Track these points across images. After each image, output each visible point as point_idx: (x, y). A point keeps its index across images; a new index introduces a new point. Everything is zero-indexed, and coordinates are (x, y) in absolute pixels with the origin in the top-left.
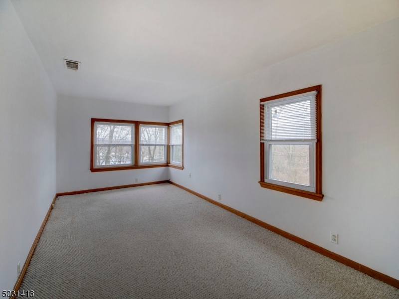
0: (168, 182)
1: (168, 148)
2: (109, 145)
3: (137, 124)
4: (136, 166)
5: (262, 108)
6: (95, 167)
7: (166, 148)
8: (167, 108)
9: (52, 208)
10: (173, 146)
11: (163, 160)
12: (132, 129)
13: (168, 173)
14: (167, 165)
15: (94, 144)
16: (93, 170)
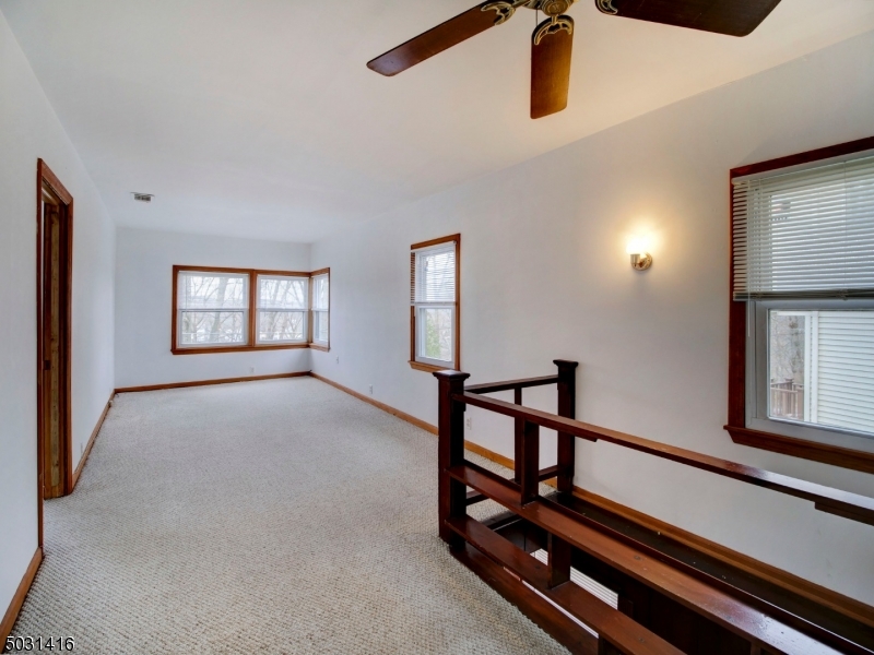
0: (309, 374)
1: (310, 315)
2: (218, 311)
3: (253, 274)
4: (251, 346)
5: (413, 255)
6: (179, 347)
7: (306, 315)
8: (308, 248)
9: (109, 406)
10: (317, 312)
11: (300, 337)
12: (244, 281)
13: (309, 359)
14: (307, 346)
15: (178, 308)
16: (175, 351)
